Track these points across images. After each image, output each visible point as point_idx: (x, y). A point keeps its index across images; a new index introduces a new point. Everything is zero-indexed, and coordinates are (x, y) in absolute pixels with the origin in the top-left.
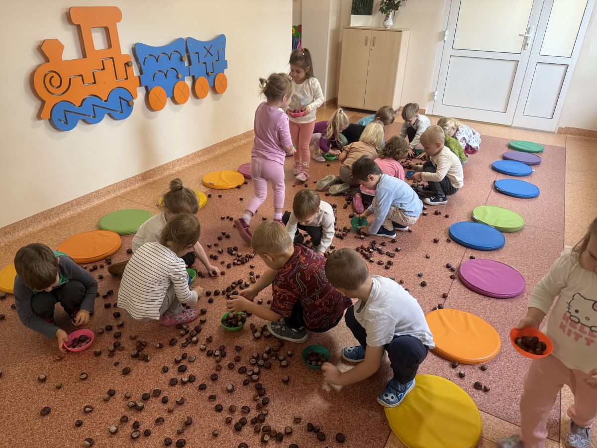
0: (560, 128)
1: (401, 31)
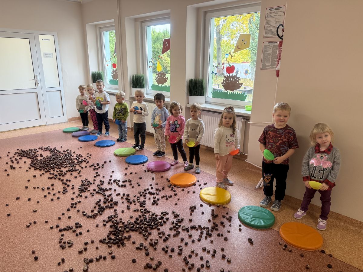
0: (69, 119)
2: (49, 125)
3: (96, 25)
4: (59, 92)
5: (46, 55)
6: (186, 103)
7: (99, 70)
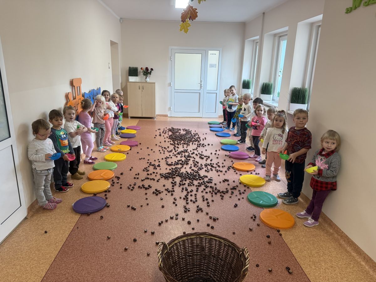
0: (219, 116)
1: (155, 83)
2: (204, 118)
3: (254, 41)
4: (215, 94)
5: (212, 66)
6: (288, 109)
7: (250, 78)
